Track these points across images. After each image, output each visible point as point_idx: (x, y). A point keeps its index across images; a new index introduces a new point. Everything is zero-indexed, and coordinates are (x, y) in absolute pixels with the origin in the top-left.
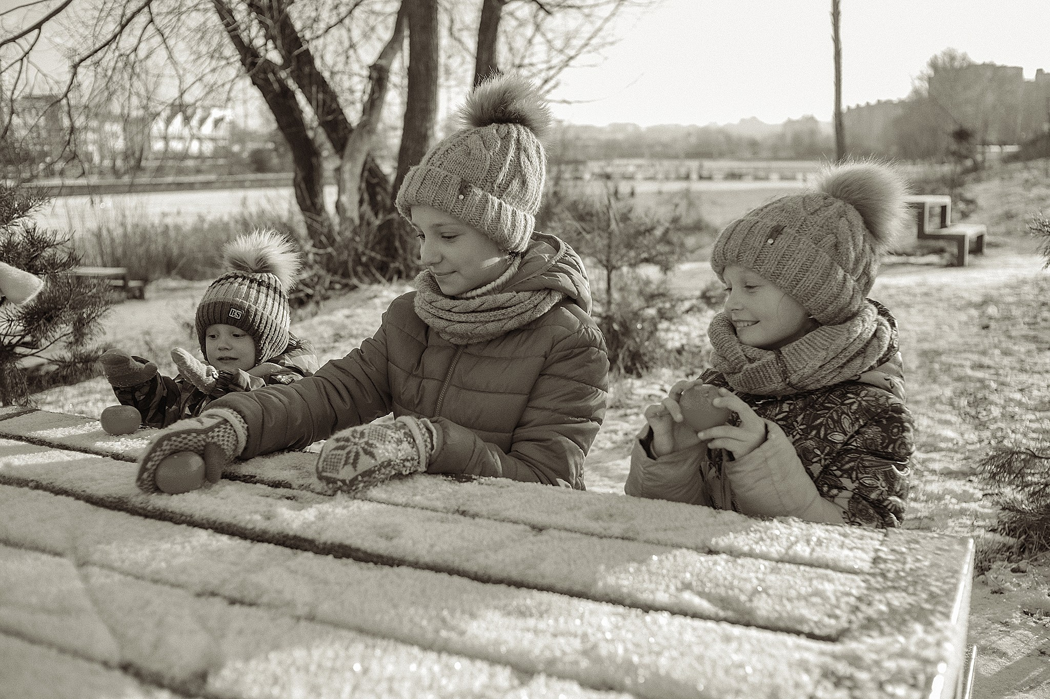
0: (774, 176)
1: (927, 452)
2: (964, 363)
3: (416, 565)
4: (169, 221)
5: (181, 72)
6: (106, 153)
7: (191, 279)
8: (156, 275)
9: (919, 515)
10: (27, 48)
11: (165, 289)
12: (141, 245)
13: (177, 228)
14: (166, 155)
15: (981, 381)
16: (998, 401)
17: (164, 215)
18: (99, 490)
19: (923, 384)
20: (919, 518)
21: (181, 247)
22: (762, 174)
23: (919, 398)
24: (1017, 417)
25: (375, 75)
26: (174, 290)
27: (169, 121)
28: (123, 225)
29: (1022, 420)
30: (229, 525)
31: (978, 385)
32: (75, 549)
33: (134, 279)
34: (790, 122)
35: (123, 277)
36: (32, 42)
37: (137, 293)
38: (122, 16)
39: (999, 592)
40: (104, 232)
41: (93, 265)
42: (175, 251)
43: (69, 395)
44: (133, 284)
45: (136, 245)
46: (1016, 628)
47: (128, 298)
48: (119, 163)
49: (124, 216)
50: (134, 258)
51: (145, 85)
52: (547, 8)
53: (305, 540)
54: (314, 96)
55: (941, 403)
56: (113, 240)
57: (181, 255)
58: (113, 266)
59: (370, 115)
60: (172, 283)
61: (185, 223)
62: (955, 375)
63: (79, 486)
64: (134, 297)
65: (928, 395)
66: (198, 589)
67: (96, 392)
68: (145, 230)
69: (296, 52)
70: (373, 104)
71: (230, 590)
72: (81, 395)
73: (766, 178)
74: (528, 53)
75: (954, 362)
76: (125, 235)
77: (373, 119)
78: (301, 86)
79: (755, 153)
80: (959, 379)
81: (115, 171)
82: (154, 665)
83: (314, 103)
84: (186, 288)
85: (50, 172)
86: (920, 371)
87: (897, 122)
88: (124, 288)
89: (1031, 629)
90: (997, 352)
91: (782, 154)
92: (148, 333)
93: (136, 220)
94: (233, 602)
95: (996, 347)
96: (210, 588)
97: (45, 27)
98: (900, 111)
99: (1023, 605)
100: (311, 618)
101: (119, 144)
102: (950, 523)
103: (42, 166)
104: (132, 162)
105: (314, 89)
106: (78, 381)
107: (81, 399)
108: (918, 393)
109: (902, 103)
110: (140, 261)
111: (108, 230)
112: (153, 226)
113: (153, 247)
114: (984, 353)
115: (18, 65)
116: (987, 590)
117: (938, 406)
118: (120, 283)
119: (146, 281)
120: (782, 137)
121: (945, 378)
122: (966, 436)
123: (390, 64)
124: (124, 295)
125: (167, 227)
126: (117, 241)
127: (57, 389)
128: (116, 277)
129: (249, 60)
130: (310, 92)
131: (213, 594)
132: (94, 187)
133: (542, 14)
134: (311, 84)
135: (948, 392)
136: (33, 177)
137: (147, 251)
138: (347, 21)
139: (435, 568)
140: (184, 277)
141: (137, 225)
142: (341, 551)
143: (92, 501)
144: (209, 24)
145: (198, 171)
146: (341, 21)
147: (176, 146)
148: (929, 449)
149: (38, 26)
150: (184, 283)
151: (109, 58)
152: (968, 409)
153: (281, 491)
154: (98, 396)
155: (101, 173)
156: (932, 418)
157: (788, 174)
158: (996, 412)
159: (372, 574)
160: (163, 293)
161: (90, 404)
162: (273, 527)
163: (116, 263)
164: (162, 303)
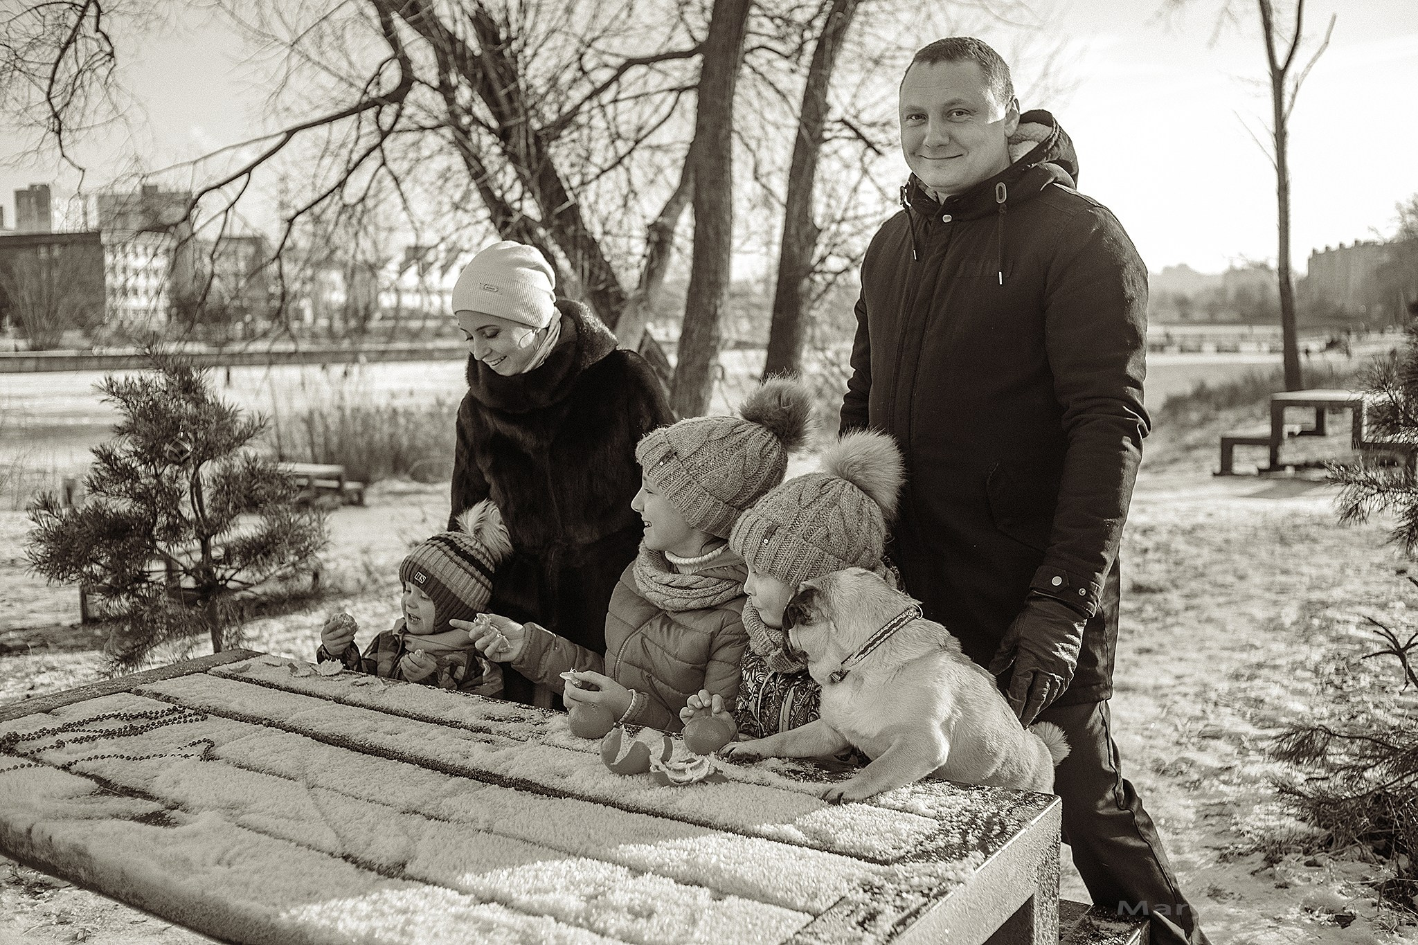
0: (1209, 347)
1: (1264, 728)
2: (1351, 618)
3: (581, 798)
4: (399, 403)
5: (418, 225)
6: (321, 309)
7: (424, 480)
8: (380, 475)
9: (1225, 799)
10: (233, 197)
11: (391, 493)
12: (362, 434)
13: (408, 414)
14: (397, 313)
15: (1361, 642)
16: (1373, 668)
17: (393, 396)
18: (323, 728)
19: (1291, 644)
20: (1223, 804)
21: (413, 438)
22: (1191, 344)
23: (1278, 662)
24: (1388, 689)
25: (655, 237)
26: (402, 494)
27: (401, 272)
28: (340, 408)
29: (1393, 692)
30: (433, 761)
31: (1357, 647)
32: (305, 775)
33: (351, 480)
34: (1233, 272)
35: (338, 478)
36: (240, 189)
37: (355, 498)
38: (349, 162)
39: (1285, 886)
40: (317, 417)
41: (302, 460)
42: (405, 441)
43: (275, 630)
44: (350, 486)
45: (355, 434)
46: (1287, 923)
47: (344, 504)
48: (338, 325)
49: (342, 398)
50: (353, 451)
51: (375, 244)
52: (878, 147)
53: (495, 776)
54: (580, 263)
55: (1304, 668)
56: (327, 427)
57: (412, 447)
58: (326, 463)
59: (647, 288)
60: (399, 486)
61: (419, 407)
62: (1334, 634)
63: (306, 726)
64: (352, 503)
65: (1291, 659)
66: (404, 808)
67: (306, 628)
68: (368, 414)
69: (558, 210)
70: (652, 273)
71: (427, 809)
72: (288, 630)
73: (1199, 350)
74: (852, 203)
75: (1339, 616)
76: (343, 421)
77: (651, 292)
78: (563, 248)
79: (1184, 315)
80: (1338, 639)
81: (330, 333)
82: (367, 856)
83: (579, 270)
84: (418, 492)
85: (250, 336)
86: (1294, 628)
87: (1380, 271)
88: (339, 491)
89: (1304, 926)
90: (1400, 605)
91: (1222, 316)
92: (365, 551)
93: (357, 401)
94: (429, 818)
95: (1400, 598)
96: (413, 807)
97: (255, 171)
98: (1386, 258)
99: (1307, 901)
100: (489, 831)
101: (338, 297)
102: (1256, 808)
103: (239, 326)
104: (353, 323)
105: (580, 254)
106: (285, 613)
107: (289, 635)
108: (1280, 656)
109: (1388, 246)
110: (360, 456)
111: (321, 415)
112: (378, 411)
113: (377, 436)
114: (1383, 606)
115: (222, 217)
116: (1273, 883)
117: (1299, 673)
118: (334, 484)
119: (366, 481)
120: (1221, 292)
121: (1321, 638)
122: (1316, 710)
123: (675, 223)
124: (338, 499)
125: (395, 411)
126: (333, 428)
127: (260, 623)
128: (329, 477)
129: (500, 219)
130: (575, 256)
131: (415, 812)
132: (305, 354)
133: (871, 153)
134: (575, 247)
135: (1316, 656)
136: (229, 340)
137: (370, 443)
138: (626, 161)
139: (595, 801)
140: (415, 477)
141: (358, 410)
142: (523, 785)
143: (318, 737)
144: (455, 168)
145: (438, 334)
146: (619, 161)
147: (410, 301)
148: (1267, 724)
149: (248, 170)
150: (415, 486)
151: (331, 210)
152: (1333, 677)
153: (480, 735)
154: (308, 632)
155: (314, 336)
156: (1286, 687)
157: (1227, 344)
158: (1365, 680)
159: (543, 802)
160: (389, 498)
161: (299, 642)
162: (471, 764)
163: (329, 460)
164: (385, 512)
